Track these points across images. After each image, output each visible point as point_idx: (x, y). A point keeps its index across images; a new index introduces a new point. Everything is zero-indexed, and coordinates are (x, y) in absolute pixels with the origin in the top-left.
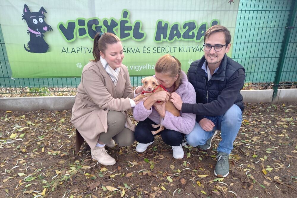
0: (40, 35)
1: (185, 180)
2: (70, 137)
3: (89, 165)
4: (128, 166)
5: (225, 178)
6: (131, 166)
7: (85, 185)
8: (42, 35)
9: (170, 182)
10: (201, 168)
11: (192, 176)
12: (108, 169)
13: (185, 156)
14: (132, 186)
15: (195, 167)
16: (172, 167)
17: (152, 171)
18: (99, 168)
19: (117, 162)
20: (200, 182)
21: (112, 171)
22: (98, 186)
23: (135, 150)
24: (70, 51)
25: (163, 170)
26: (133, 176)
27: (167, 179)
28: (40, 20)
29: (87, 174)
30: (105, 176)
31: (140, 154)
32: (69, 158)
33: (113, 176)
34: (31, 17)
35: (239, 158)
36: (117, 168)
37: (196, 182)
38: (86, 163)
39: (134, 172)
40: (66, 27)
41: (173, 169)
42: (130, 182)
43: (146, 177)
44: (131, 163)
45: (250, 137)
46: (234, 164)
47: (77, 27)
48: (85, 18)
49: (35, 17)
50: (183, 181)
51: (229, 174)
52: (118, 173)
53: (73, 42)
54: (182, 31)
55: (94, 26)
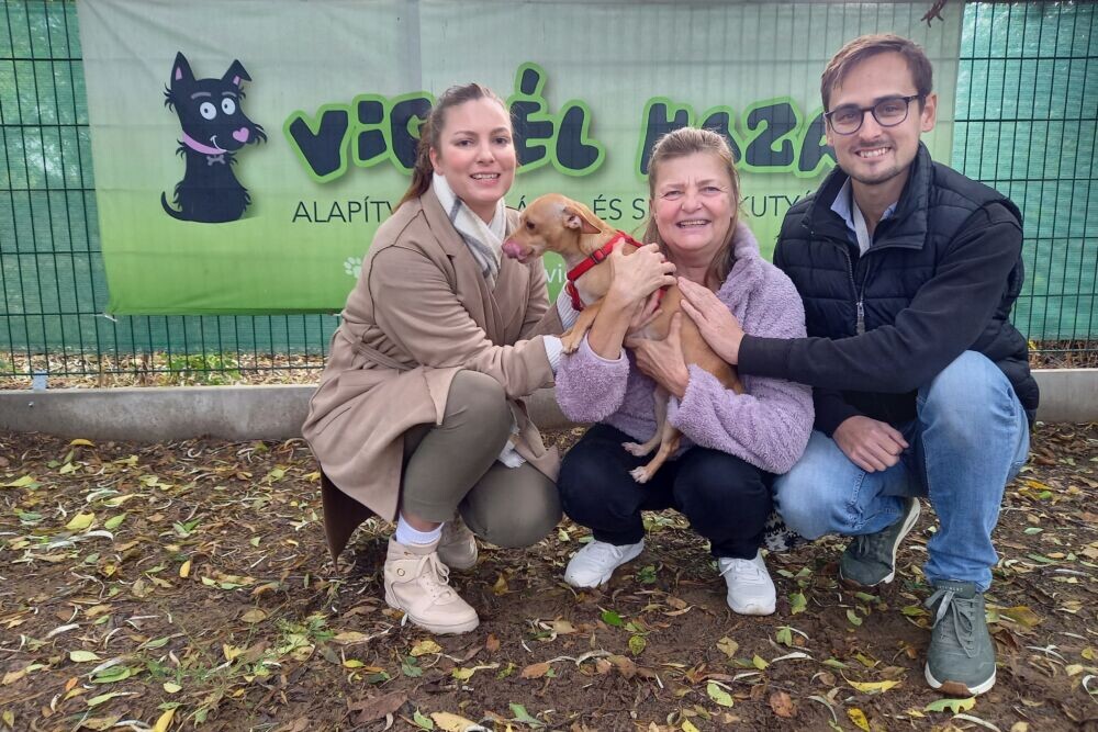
0: (221, 160)
1: (792, 699)
2: (297, 529)
3: (362, 629)
4: (532, 638)
5: (979, 698)
6: (543, 639)
7: (341, 705)
8: (228, 157)
9: (722, 707)
10: (859, 656)
11: (820, 686)
12: (444, 646)
13: (782, 605)
14: (546, 718)
15: (834, 651)
16: (729, 646)
17: (638, 662)
18: (406, 643)
19: (482, 618)
20: (865, 713)
21: (460, 657)
22: (396, 708)
23: (561, 580)
24: (323, 215)
25: (688, 658)
26: (551, 674)
27: (706, 693)
28: (226, 106)
29: (352, 664)
30: (431, 672)
31: (583, 594)
32: (284, 601)
33: (466, 673)
34: (193, 97)
35: (1032, 620)
36: (483, 642)
37: (845, 711)
38: (354, 623)
39: (559, 659)
40: (315, 128)
41: (731, 654)
42: (539, 699)
43: (609, 682)
44: (543, 625)
45: (1068, 544)
46: (1014, 644)
47: (355, 128)
48: (382, 94)
49: (208, 94)
50: (783, 704)
51: (997, 684)
52: (488, 663)
53: (335, 182)
54: (744, 137)
55: (414, 122)
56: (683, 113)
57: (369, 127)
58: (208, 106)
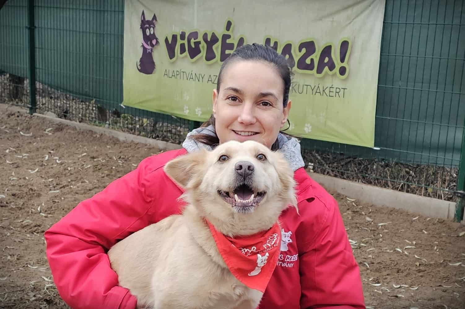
8: (151, 50)
40: (170, 41)
47: (179, 42)
53: (173, 63)
54: (296, 56)
55: (193, 41)
56: (276, 43)
57: (182, 42)
58: (148, 30)
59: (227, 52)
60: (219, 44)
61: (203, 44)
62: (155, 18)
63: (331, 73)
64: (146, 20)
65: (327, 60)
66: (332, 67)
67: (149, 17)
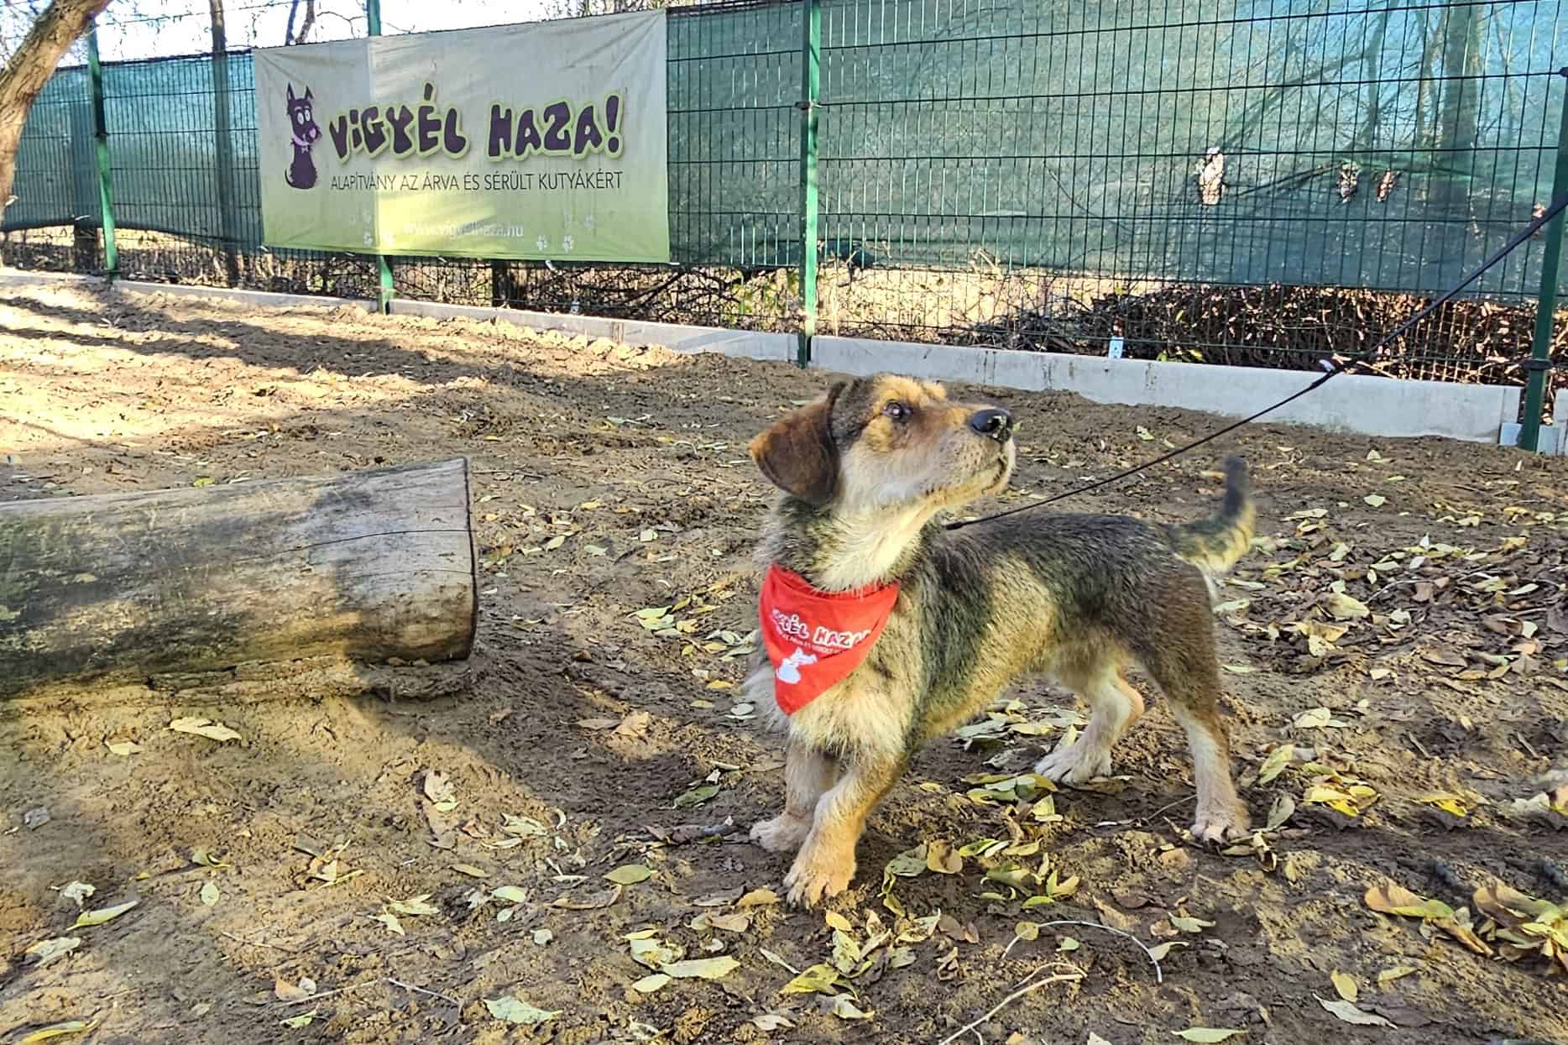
0: (306, 149)
8: (309, 148)
24: (342, 184)
28: (307, 115)
34: (295, 109)
40: (337, 127)
47: (350, 127)
49: (301, 108)
53: (345, 163)
54: (542, 129)
55: (369, 122)
56: (509, 111)
57: (354, 126)
58: (300, 115)
59: (430, 135)
60: (415, 122)
61: (387, 125)
62: (308, 93)
63: (596, 150)
64: (296, 98)
65: (588, 130)
66: (597, 141)
67: (299, 94)
